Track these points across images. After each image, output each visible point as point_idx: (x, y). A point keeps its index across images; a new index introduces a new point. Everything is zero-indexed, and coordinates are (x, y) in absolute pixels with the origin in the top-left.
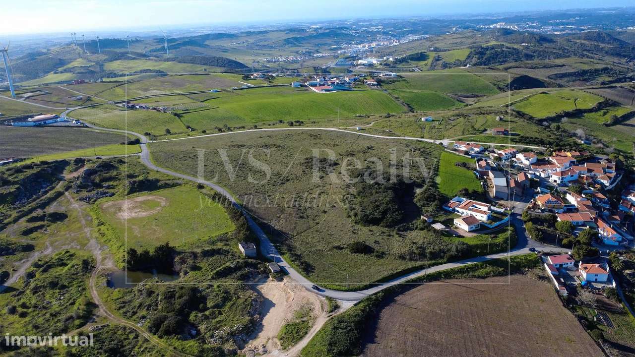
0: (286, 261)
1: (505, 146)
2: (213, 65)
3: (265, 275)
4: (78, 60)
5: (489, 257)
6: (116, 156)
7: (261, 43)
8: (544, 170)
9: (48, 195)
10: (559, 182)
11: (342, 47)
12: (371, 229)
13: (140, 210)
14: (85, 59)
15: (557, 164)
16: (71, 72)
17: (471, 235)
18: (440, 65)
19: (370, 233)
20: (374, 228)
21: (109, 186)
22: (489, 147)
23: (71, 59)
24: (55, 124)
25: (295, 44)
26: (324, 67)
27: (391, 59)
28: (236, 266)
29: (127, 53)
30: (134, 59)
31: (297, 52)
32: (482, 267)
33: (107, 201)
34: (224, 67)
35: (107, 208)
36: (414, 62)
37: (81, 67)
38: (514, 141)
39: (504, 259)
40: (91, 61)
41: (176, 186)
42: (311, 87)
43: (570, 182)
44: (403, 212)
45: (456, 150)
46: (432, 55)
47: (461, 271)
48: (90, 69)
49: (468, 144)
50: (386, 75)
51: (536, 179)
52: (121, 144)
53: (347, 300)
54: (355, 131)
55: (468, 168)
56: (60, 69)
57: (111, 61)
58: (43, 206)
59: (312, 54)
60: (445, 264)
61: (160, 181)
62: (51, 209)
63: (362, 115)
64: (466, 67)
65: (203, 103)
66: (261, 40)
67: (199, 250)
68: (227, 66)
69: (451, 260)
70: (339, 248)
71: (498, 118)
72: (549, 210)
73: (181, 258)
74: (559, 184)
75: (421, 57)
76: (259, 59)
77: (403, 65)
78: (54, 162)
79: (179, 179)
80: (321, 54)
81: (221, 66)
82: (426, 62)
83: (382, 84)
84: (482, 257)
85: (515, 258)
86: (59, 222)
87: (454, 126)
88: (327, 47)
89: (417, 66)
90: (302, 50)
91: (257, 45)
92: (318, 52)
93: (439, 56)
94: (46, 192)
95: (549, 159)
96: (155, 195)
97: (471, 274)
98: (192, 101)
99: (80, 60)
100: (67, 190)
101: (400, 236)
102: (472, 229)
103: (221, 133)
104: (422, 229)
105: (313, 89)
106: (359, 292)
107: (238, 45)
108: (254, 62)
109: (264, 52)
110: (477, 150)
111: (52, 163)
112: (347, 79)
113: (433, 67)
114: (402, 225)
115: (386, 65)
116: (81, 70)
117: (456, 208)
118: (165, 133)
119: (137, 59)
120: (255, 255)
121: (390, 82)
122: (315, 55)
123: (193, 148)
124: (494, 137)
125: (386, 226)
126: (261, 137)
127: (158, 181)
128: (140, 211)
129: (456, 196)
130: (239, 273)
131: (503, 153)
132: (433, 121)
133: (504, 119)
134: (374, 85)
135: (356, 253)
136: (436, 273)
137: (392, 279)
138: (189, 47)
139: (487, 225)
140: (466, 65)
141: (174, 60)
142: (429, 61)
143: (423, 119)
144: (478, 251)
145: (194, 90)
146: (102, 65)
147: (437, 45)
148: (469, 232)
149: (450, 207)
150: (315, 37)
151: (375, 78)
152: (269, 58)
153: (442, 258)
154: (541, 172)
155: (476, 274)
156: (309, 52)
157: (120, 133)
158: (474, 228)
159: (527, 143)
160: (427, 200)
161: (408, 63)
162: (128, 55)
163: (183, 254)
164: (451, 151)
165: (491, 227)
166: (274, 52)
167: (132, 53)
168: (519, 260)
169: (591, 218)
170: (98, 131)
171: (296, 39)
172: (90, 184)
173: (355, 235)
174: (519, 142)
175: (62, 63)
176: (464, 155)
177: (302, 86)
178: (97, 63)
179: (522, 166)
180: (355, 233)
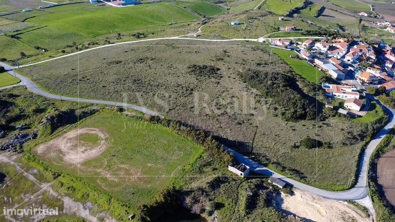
0: (277, 172)
5: (386, 128)
10: (351, 60)
12: (303, 124)
13: (84, 148)
15: (341, 48)
17: (363, 113)
19: (305, 128)
20: (303, 122)
21: (22, 126)
22: (292, 41)
28: (252, 193)
32: (391, 138)
33: (36, 145)
35: (44, 154)
41: (94, 113)
42: (106, 2)
43: (357, 60)
45: (276, 45)
47: (385, 145)
49: (279, 40)
53: (362, 198)
54: (195, 38)
55: (301, 59)
60: (370, 141)
61: (74, 110)
65: (25, 23)
67: (203, 185)
70: (296, 147)
71: (280, 18)
73: (194, 198)
79: (92, 105)
84: (384, 130)
87: (257, 27)
95: (332, 45)
97: (390, 145)
101: (328, 126)
103: (80, 50)
104: (334, 116)
105: (109, 4)
110: (287, 43)
114: (319, 115)
117: (333, 93)
118: (20, 56)
123: (73, 69)
125: (312, 119)
128: (86, 150)
129: (321, 83)
131: (307, 45)
132: (239, 24)
133: (284, 19)
136: (376, 151)
139: (363, 103)
143: (233, 24)
148: (360, 111)
149: (330, 94)
153: (366, 137)
154: (337, 55)
158: (360, 107)
163: (193, 194)
173: (296, 132)
177: (98, 2)
180: (294, 130)
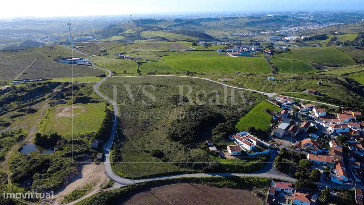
0: (110, 154)
1: (310, 102)
2: (193, 36)
3: (92, 160)
4: (129, 29)
5: (234, 174)
6: (83, 83)
7: (232, 25)
8: (326, 122)
9: (38, 99)
10: (332, 132)
11: (281, 28)
12: (172, 144)
13: (69, 113)
14: (133, 29)
15: (339, 119)
16: (123, 35)
17: (232, 158)
18: (335, 44)
19: (170, 146)
20: (174, 143)
21: (68, 98)
22: (300, 102)
23: (126, 29)
24: (80, 63)
25: (252, 25)
26: (257, 40)
27: (302, 38)
28: (79, 152)
29: (153, 27)
30: (155, 30)
31: (251, 31)
32: (224, 180)
34: (199, 37)
36: (317, 40)
37: (129, 33)
38: (319, 100)
39: (242, 177)
40: (134, 30)
41: (98, 102)
42: (228, 53)
43: (341, 133)
44: (196, 136)
45: (274, 101)
46: (331, 36)
47: (207, 180)
48: (133, 34)
49: (285, 98)
50: (279, 48)
51: (317, 128)
52: (96, 76)
53: (120, 184)
54: (220, 82)
55: (270, 114)
56: (120, 34)
57: (144, 31)
58: (31, 105)
59: (260, 32)
60: (201, 173)
61: (92, 98)
62: (33, 107)
63: (241, 72)
64: (339, 46)
65: (160, 58)
66: (233, 22)
67: (69, 140)
68: (200, 37)
69: (207, 171)
70: (147, 152)
71: (318, 83)
72: (307, 150)
74: (332, 133)
75: (323, 37)
76: (226, 33)
77: (309, 42)
78: (54, 83)
80: (265, 32)
81: (197, 37)
82: (325, 41)
83: (274, 54)
84: (229, 174)
85: (251, 178)
86: (31, 114)
87: (285, 85)
88: (272, 28)
89: (318, 43)
90: (255, 29)
91: (229, 25)
92: (264, 31)
93: (335, 37)
94: (39, 97)
95: (336, 115)
96: (83, 106)
97: (212, 183)
98: (156, 56)
99: (130, 29)
100: (48, 98)
102: (234, 154)
103: (149, 75)
104: (202, 149)
105: (229, 53)
106: (133, 180)
107: (218, 25)
108: (223, 35)
109: (232, 29)
110: (289, 102)
111: (53, 83)
112: (253, 49)
113: (329, 44)
114: (191, 144)
115: (297, 41)
116: (128, 35)
117: (236, 139)
118: (123, 72)
119: (157, 30)
120: (96, 147)
121: (281, 52)
122: (261, 33)
124: (307, 95)
125: (182, 143)
126: (164, 80)
127: (91, 98)
129: (244, 131)
130: (79, 156)
131: (304, 107)
132: (274, 80)
133: (323, 84)
134: (268, 54)
135: (153, 156)
136: (190, 178)
137: (159, 177)
138: (189, 25)
139: (248, 153)
140: (340, 45)
141: (174, 32)
142: (328, 41)
143: (268, 79)
144: (228, 169)
145: (162, 50)
146: (140, 33)
147: (341, 31)
148: (232, 156)
149: (233, 138)
150: (266, 22)
151: (271, 49)
152: (233, 33)
153: (202, 169)
154: (323, 123)
155: (216, 184)
156: (258, 31)
157: (102, 70)
158: (236, 154)
159: (328, 102)
160: (219, 131)
161: (313, 41)
162: (154, 28)
163: (62, 141)
164: (270, 101)
165: (250, 155)
166: (238, 30)
167: (155, 27)
168: (252, 180)
169: (333, 161)
170: (94, 68)
171: (253, 22)
172: (60, 96)
174: (322, 101)
175: (121, 30)
176: (276, 105)
177: (223, 51)
178: (137, 32)
179: (313, 117)
180: (162, 144)
